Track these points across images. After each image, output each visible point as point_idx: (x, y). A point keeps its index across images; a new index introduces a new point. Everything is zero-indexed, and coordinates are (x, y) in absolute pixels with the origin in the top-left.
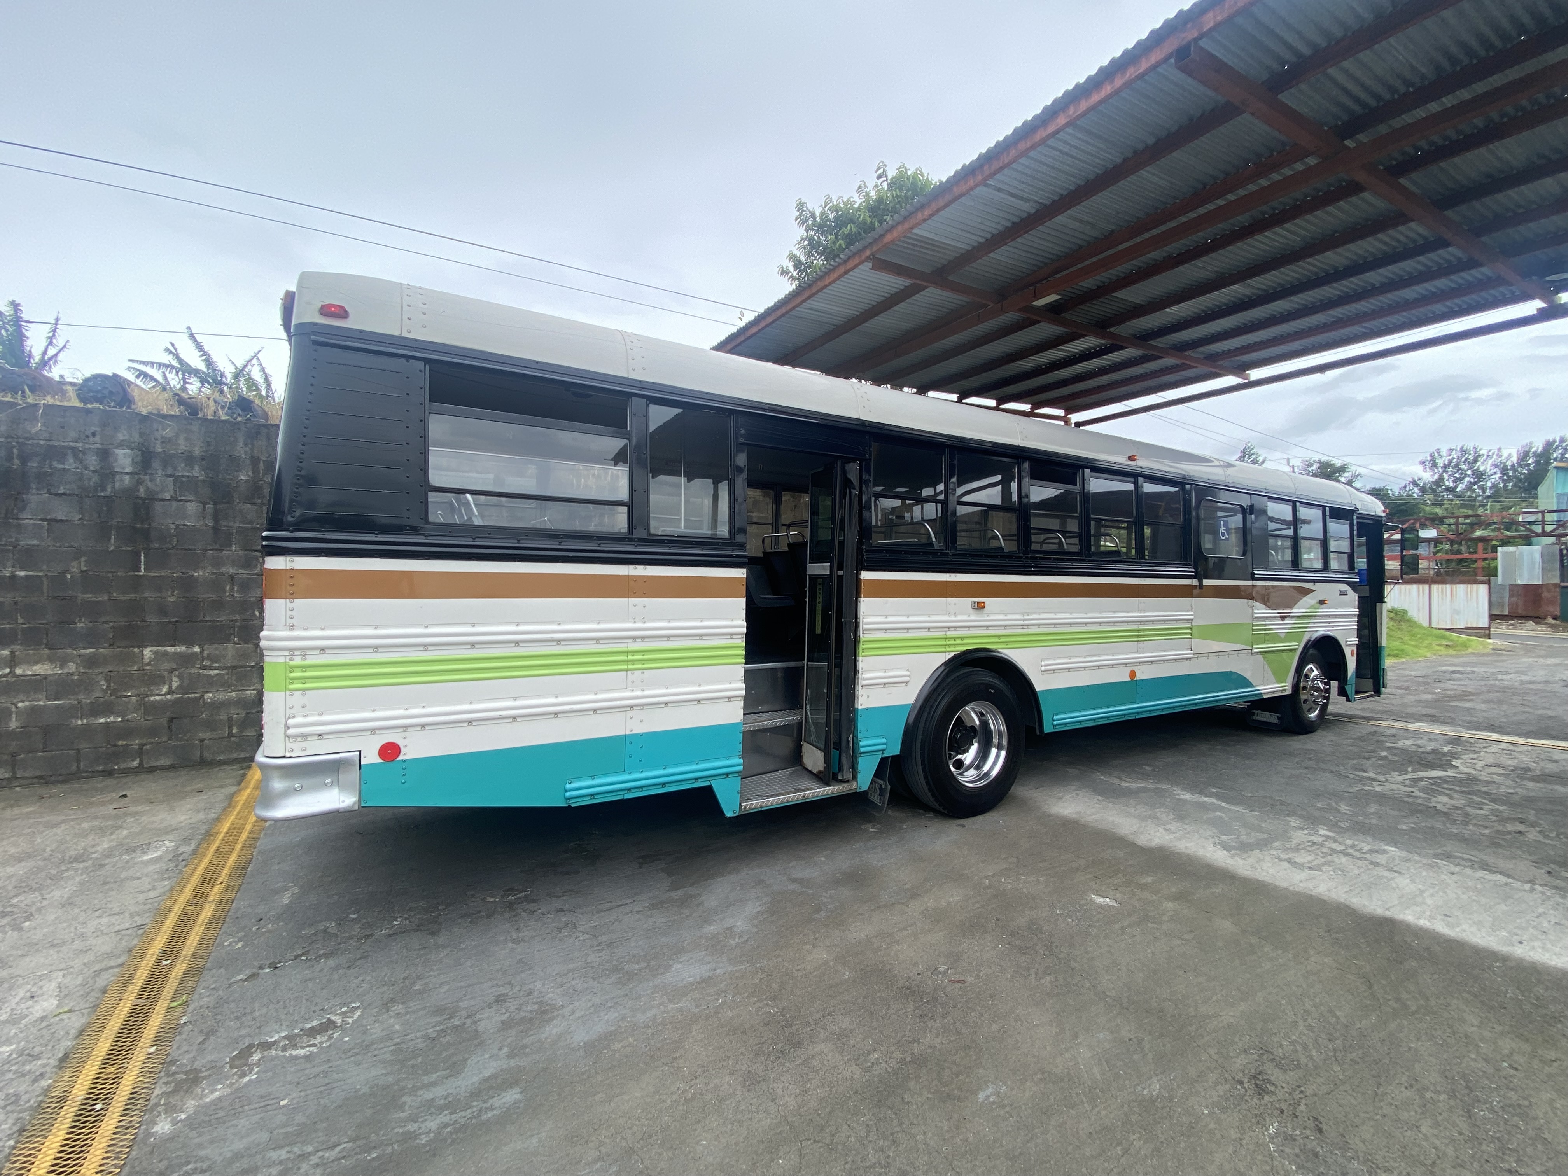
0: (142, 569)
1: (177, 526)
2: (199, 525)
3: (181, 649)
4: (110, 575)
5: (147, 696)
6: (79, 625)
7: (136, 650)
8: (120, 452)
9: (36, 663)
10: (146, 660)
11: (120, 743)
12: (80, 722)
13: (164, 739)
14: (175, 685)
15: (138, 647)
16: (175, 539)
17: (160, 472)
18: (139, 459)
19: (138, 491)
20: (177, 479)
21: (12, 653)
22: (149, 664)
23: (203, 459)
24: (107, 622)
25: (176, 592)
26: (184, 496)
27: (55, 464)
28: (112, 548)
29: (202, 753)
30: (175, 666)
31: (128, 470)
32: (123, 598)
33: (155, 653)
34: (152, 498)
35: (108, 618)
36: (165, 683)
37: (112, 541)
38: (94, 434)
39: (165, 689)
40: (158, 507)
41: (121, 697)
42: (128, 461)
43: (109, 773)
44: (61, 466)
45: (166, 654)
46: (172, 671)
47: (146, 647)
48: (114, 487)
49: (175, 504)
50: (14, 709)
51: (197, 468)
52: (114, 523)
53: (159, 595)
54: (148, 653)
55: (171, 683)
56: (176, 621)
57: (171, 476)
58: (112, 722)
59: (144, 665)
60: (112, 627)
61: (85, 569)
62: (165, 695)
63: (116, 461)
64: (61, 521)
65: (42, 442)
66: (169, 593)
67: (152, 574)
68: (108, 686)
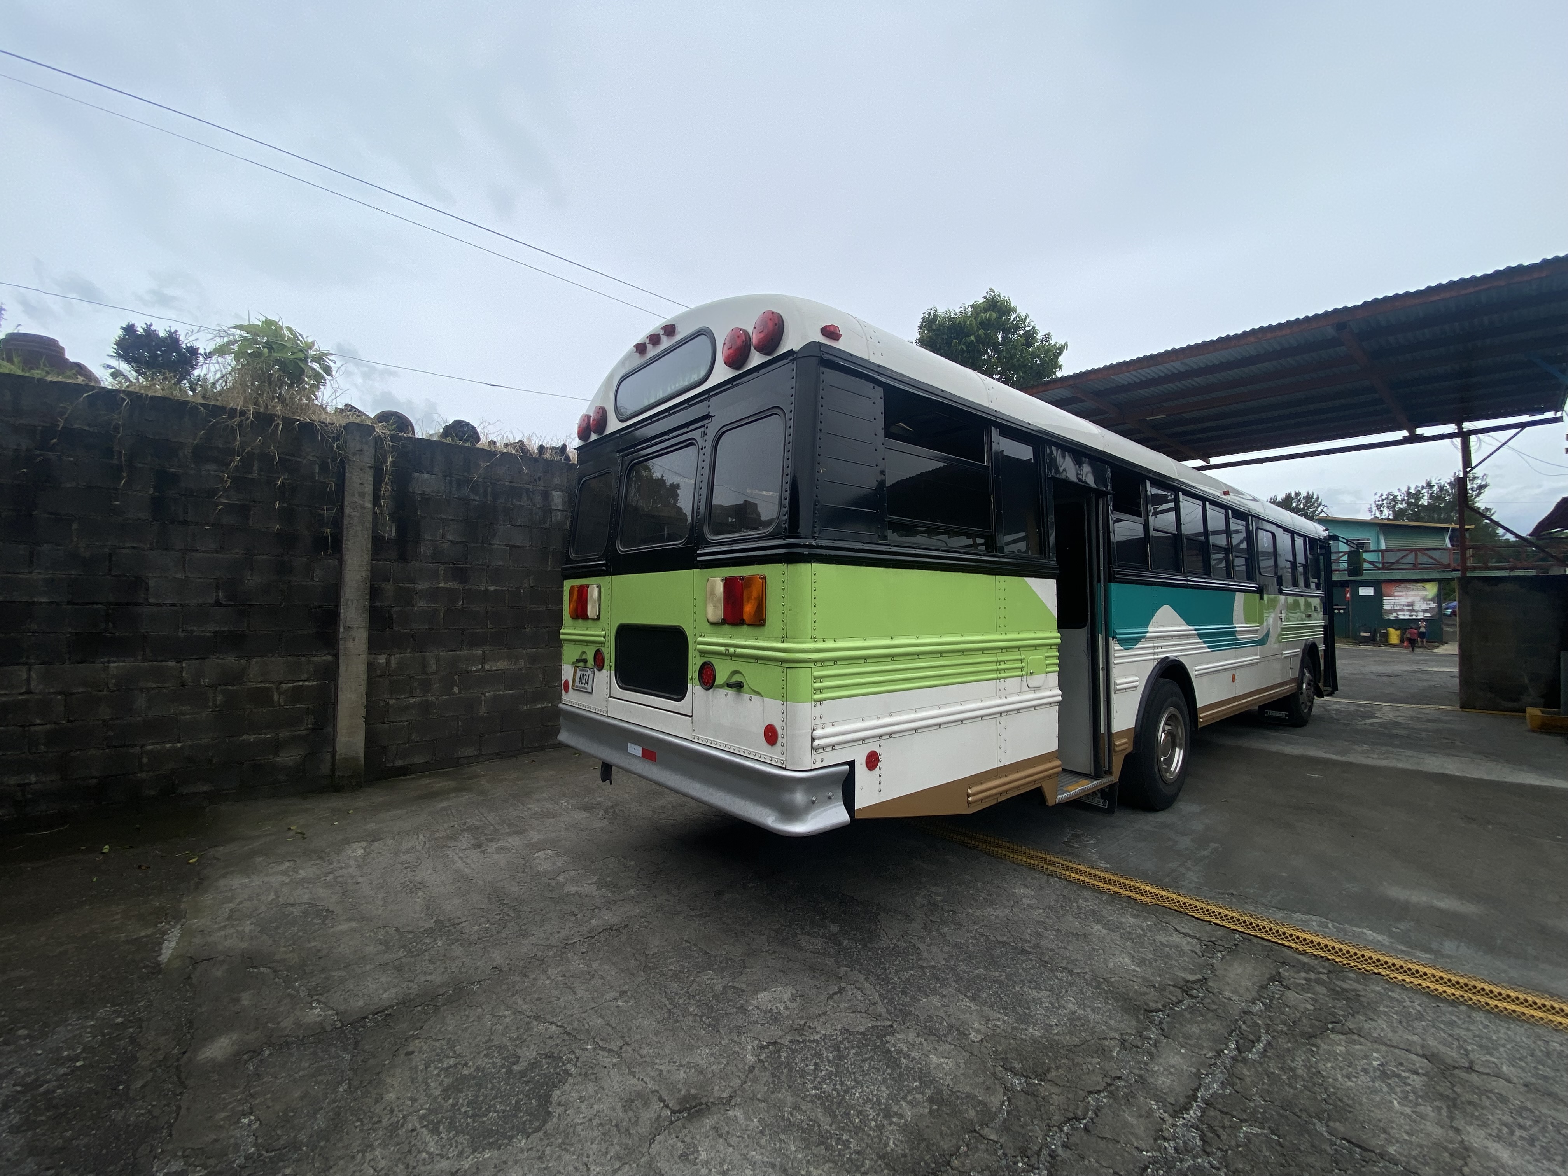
6: (527, 630)
8: (555, 493)
9: (499, 660)
11: (550, 724)
12: (525, 708)
18: (566, 499)
21: (484, 652)
24: (544, 627)
27: (515, 501)
28: (549, 569)
31: (560, 508)
35: (545, 624)
38: (539, 479)
43: (542, 749)
44: (519, 503)
48: (551, 521)
50: (483, 698)
61: (532, 585)
63: (553, 500)
64: (519, 547)
65: (507, 484)
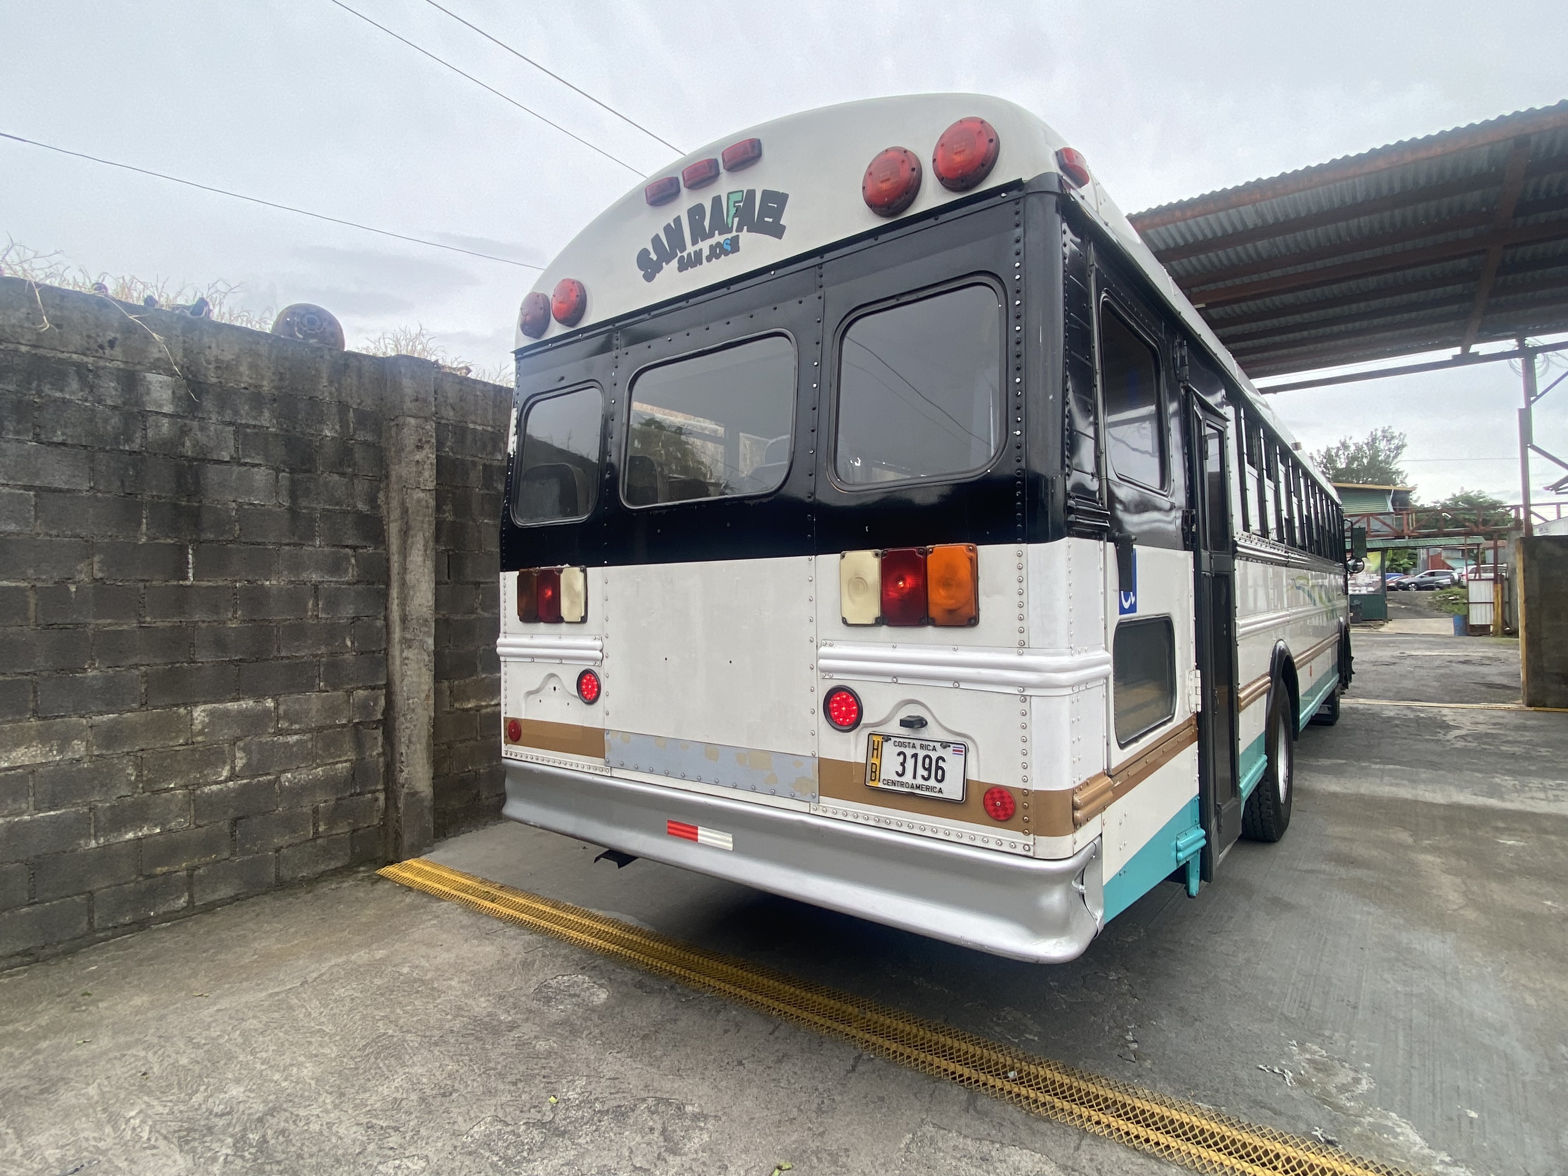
0: (190, 575)
1: (240, 505)
2: (270, 503)
3: (247, 704)
4: (141, 585)
5: (199, 786)
6: (91, 673)
7: (182, 711)
8: (154, 379)
9: (17, 745)
10: (197, 726)
11: (159, 870)
12: (93, 844)
13: (226, 855)
14: (239, 763)
15: (185, 705)
16: (237, 528)
17: (214, 417)
18: (183, 392)
19: (183, 445)
20: (239, 429)
22: (201, 732)
23: (275, 400)
24: (136, 666)
25: (239, 613)
26: (248, 456)
27: (47, 389)
28: (143, 540)
29: (278, 869)
30: (238, 732)
31: (168, 409)
32: (159, 624)
33: (211, 714)
34: (203, 459)
35: (135, 660)
36: (225, 763)
37: (144, 527)
38: (112, 344)
39: (225, 773)
40: (212, 474)
41: (159, 791)
42: (167, 394)
43: (141, 925)
44: (58, 394)
45: (226, 713)
46: (233, 742)
47: (196, 704)
48: (145, 437)
49: (236, 469)
51: (267, 414)
52: (146, 496)
53: (215, 618)
54: (199, 714)
55: (233, 762)
56: (241, 660)
57: (230, 424)
58: (146, 837)
59: (194, 735)
60: (146, 674)
61: (100, 575)
62: (226, 781)
63: (148, 393)
64: (60, 491)
65: (24, 349)
66: (230, 615)
67: (204, 584)
68: (139, 776)
